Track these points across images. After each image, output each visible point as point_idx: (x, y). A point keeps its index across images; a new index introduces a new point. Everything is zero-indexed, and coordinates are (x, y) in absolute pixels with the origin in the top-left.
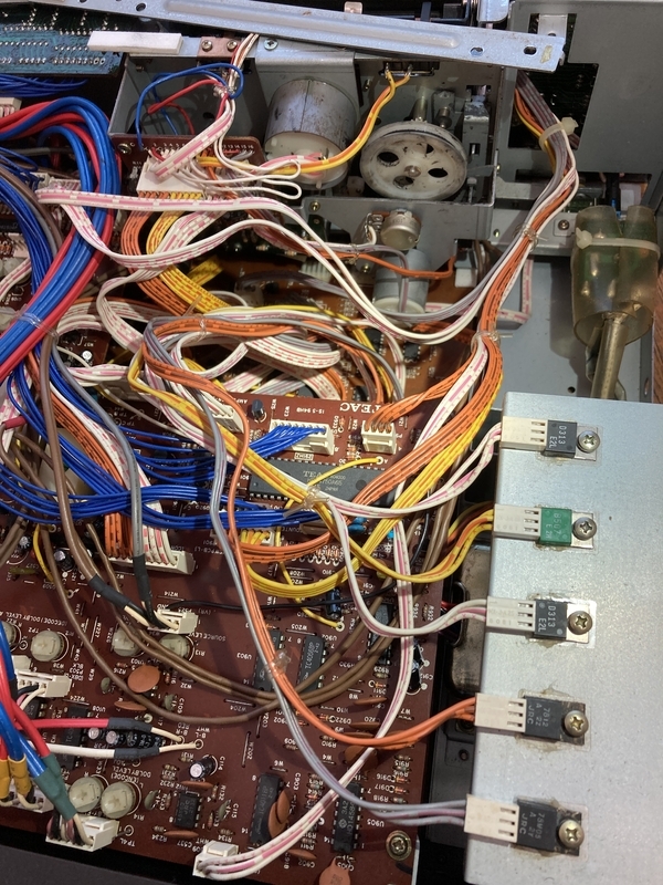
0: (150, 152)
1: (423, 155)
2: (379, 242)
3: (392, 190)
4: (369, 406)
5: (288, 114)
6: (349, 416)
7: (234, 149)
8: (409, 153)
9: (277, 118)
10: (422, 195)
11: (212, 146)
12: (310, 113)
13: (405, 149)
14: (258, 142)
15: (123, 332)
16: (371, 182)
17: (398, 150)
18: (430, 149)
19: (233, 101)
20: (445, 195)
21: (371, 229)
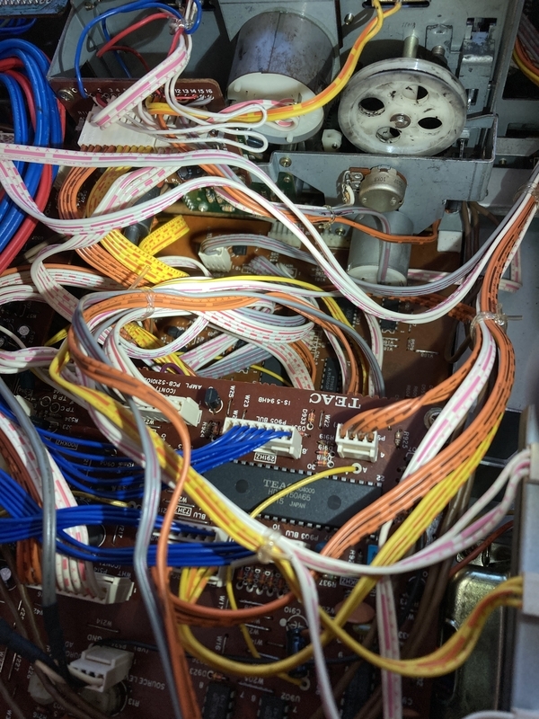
0: (94, 99)
1: (414, 102)
2: (358, 202)
3: (374, 144)
4: (344, 398)
5: (255, 53)
6: (319, 409)
7: (190, 94)
8: (397, 98)
9: (241, 58)
10: (409, 150)
11: (162, 90)
12: (280, 50)
13: (393, 94)
14: (217, 85)
15: (66, 304)
16: (351, 134)
17: (384, 95)
18: (422, 93)
19: (189, 36)
20: (437, 149)
21: (349, 188)
